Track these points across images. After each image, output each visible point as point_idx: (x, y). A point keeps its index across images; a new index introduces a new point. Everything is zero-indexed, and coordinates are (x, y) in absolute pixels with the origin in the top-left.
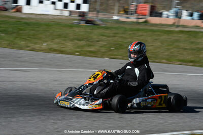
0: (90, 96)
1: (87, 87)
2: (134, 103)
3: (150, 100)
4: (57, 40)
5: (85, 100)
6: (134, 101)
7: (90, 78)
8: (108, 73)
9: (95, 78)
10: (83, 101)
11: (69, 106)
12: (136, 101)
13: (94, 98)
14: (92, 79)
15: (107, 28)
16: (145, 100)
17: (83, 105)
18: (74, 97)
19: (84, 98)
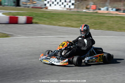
0: (60, 57)
1: (58, 51)
2: (86, 60)
3: (94, 58)
4: (69, 21)
5: (58, 59)
6: (86, 59)
7: (60, 46)
8: (70, 43)
9: (63, 46)
10: (56, 60)
11: (48, 63)
12: (87, 59)
13: (62, 58)
14: (61, 47)
15: (86, 15)
16: (92, 58)
17: (57, 62)
18: (51, 58)
19: (57, 58)
